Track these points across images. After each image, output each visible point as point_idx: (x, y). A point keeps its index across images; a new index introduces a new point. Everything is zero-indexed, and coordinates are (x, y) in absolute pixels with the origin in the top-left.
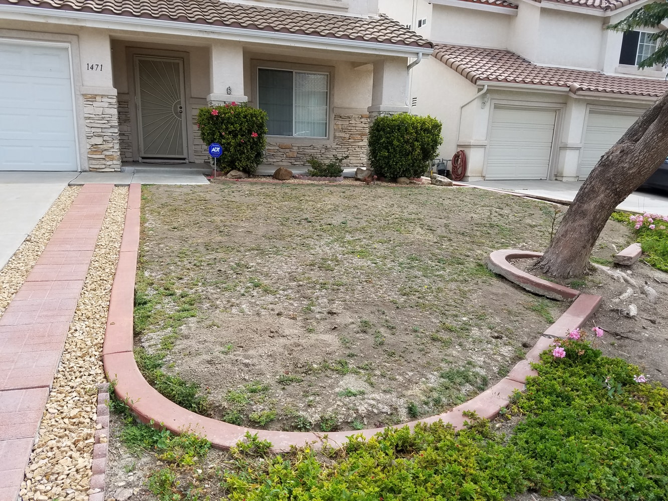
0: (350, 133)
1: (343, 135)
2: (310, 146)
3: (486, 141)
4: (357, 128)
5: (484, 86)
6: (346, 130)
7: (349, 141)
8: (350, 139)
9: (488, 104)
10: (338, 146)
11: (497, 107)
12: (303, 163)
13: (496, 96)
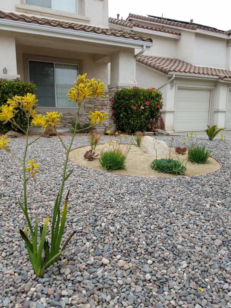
0: (95, 104)
1: (90, 105)
2: (68, 114)
3: (175, 109)
4: (99, 101)
5: (172, 75)
6: (92, 103)
7: (95, 109)
8: (95, 108)
9: (174, 87)
10: (87, 113)
11: (179, 88)
12: (64, 125)
13: (178, 82)
